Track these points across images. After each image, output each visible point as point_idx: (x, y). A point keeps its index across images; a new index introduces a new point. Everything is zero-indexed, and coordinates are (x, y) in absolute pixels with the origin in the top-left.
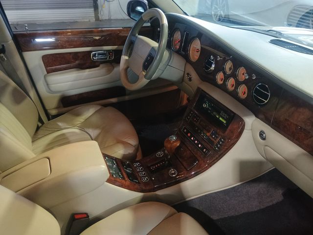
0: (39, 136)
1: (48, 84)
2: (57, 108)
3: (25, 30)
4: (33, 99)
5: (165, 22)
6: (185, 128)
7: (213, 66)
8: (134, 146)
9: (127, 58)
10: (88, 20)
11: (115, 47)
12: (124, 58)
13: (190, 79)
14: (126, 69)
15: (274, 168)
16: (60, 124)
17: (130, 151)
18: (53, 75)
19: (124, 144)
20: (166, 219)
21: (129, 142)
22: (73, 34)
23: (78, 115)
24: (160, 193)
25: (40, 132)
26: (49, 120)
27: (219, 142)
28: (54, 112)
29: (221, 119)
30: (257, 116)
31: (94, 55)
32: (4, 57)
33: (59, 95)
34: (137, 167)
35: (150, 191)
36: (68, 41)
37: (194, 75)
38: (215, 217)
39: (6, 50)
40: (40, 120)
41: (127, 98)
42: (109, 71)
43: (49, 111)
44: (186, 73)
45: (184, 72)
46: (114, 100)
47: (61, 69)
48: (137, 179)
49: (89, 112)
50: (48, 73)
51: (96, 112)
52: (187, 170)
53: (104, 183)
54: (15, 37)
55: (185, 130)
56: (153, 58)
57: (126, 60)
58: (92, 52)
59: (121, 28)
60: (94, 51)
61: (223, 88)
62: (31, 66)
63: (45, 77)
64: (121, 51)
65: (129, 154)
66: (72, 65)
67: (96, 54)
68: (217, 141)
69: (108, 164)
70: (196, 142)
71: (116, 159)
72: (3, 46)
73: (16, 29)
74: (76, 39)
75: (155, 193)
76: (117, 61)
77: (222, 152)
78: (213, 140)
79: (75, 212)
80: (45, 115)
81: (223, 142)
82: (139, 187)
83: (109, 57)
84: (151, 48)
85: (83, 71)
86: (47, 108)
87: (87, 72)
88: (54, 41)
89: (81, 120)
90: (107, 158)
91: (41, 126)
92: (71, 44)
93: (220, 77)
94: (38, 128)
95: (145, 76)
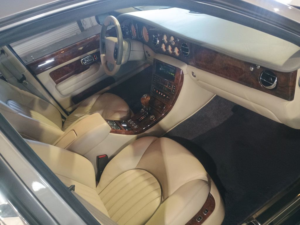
0: (65, 128)
1: (59, 92)
2: (71, 106)
3: (32, 60)
4: (53, 104)
5: (117, 23)
6: (154, 88)
7: (158, 41)
8: (127, 112)
9: (104, 55)
10: (75, 34)
11: (95, 51)
12: (102, 56)
13: (149, 55)
14: (106, 63)
15: (215, 95)
16: (76, 115)
17: (124, 115)
18: (61, 84)
19: (120, 112)
20: (152, 143)
21: (122, 110)
22: (65, 51)
23: (86, 105)
24: (147, 132)
25: (65, 124)
26: (68, 115)
27: (173, 89)
28: (70, 110)
29: (171, 74)
30: (188, 64)
31: (84, 61)
32: (26, 82)
33: (69, 97)
34: (129, 122)
35: (140, 132)
36: (62, 58)
37: (150, 52)
38: (190, 138)
39: (26, 76)
40: (63, 117)
41: (116, 84)
42: (97, 69)
43: (67, 110)
44: (145, 52)
45: (144, 52)
46: (108, 88)
47: (64, 78)
48: (131, 128)
49: (93, 101)
50: (57, 84)
51: (97, 100)
52: (160, 113)
53: (109, 134)
54: (28, 67)
55: (155, 90)
56: (117, 49)
57: (104, 57)
58: (81, 59)
59: (95, 36)
60: (82, 58)
61: (167, 53)
62: (44, 83)
63: (56, 87)
64: (99, 52)
65: (124, 117)
66: (71, 73)
67: (84, 60)
68: (172, 88)
69: (110, 124)
70: (162, 94)
71: (115, 121)
72: (23, 75)
73: (26, 61)
74: (67, 54)
75: (144, 133)
76: (99, 60)
77: (176, 94)
78: (170, 88)
79: (98, 155)
80: (64, 113)
81: (175, 88)
82: (132, 132)
83: (94, 59)
84: (115, 43)
85: (79, 74)
86: (65, 108)
87: (82, 75)
88: (53, 61)
89: (89, 108)
90: (108, 121)
91: (65, 121)
92: (65, 59)
93: (163, 47)
94: (63, 123)
95: (117, 63)
